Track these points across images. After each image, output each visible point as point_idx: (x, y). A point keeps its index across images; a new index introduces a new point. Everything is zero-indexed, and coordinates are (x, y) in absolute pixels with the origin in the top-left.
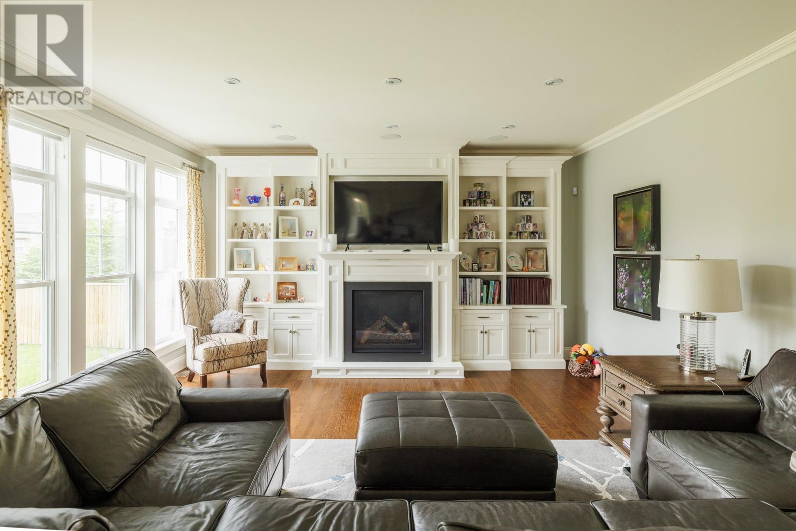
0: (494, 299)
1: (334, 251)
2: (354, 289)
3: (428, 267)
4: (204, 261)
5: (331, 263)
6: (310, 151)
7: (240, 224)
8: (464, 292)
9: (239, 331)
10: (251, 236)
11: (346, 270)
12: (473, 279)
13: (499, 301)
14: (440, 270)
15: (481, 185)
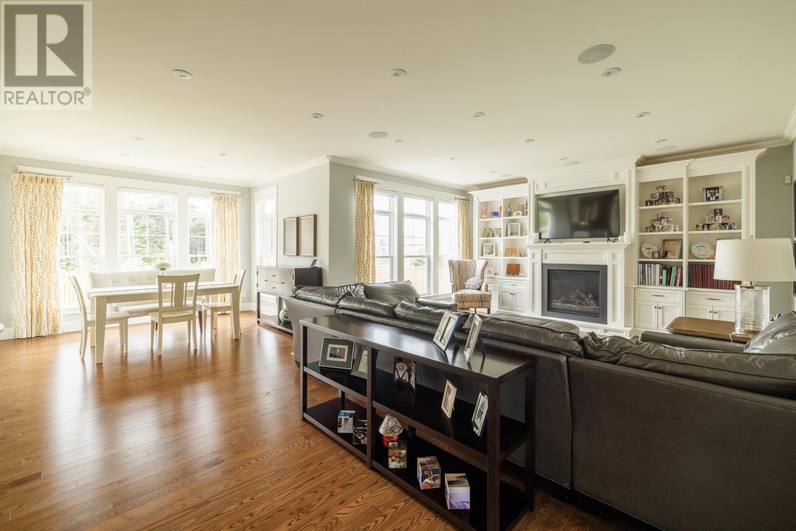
0: (676, 282)
1: (535, 243)
2: (549, 269)
3: (604, 254)
4: (468, 251)
5: (534, 251)
6: (523, 181)
7: (488, 229)
8: (643, 274)
9: (479, 289)
10: (493, 236)
11: (544, 256)
12: (652, 265)
13: (681, 285)
14: (614, 256)
15: (663, 187)
